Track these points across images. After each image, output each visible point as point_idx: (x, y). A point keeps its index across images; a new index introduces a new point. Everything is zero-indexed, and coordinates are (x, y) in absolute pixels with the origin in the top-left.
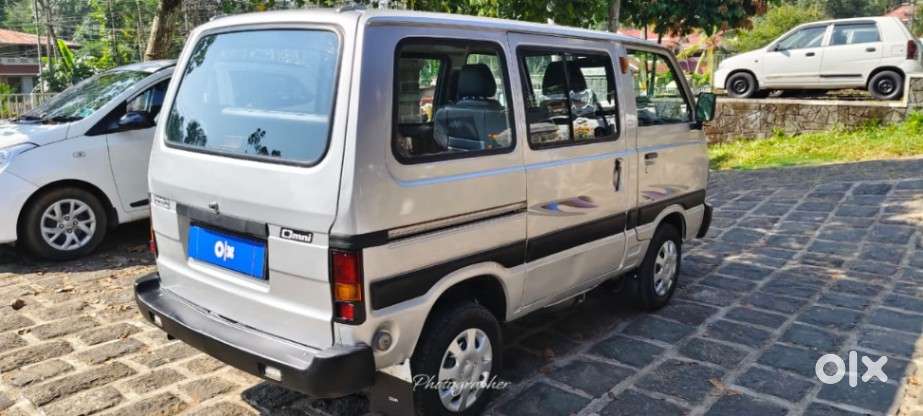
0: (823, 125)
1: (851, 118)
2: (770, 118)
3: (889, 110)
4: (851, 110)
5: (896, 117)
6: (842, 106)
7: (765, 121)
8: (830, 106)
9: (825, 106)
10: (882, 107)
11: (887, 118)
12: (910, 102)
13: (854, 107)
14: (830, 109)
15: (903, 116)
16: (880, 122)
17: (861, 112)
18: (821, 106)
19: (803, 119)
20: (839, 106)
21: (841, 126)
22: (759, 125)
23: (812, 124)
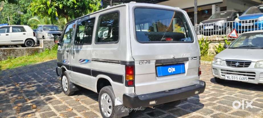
0: (23, 54)
1: (30, 51)
2: (5, 53)
3: (39, 49)
4: (30, 50)
5: (41, 51)
6: (27, 49)
7: (4, 55)
8: (24, 49)
9: (22, 49)
10: (37, 48)
11: (39, 51)
12: (44, 47)
13: (30, 49)
14: (24, 50)
15: (43, 50)
16: (38, 52)
17: (32, 50)
18: (21, 49)
19: (16, 53)
20: (26, 49)
21: (28, 54)
22: (2, 56)
23: (19, 54)
